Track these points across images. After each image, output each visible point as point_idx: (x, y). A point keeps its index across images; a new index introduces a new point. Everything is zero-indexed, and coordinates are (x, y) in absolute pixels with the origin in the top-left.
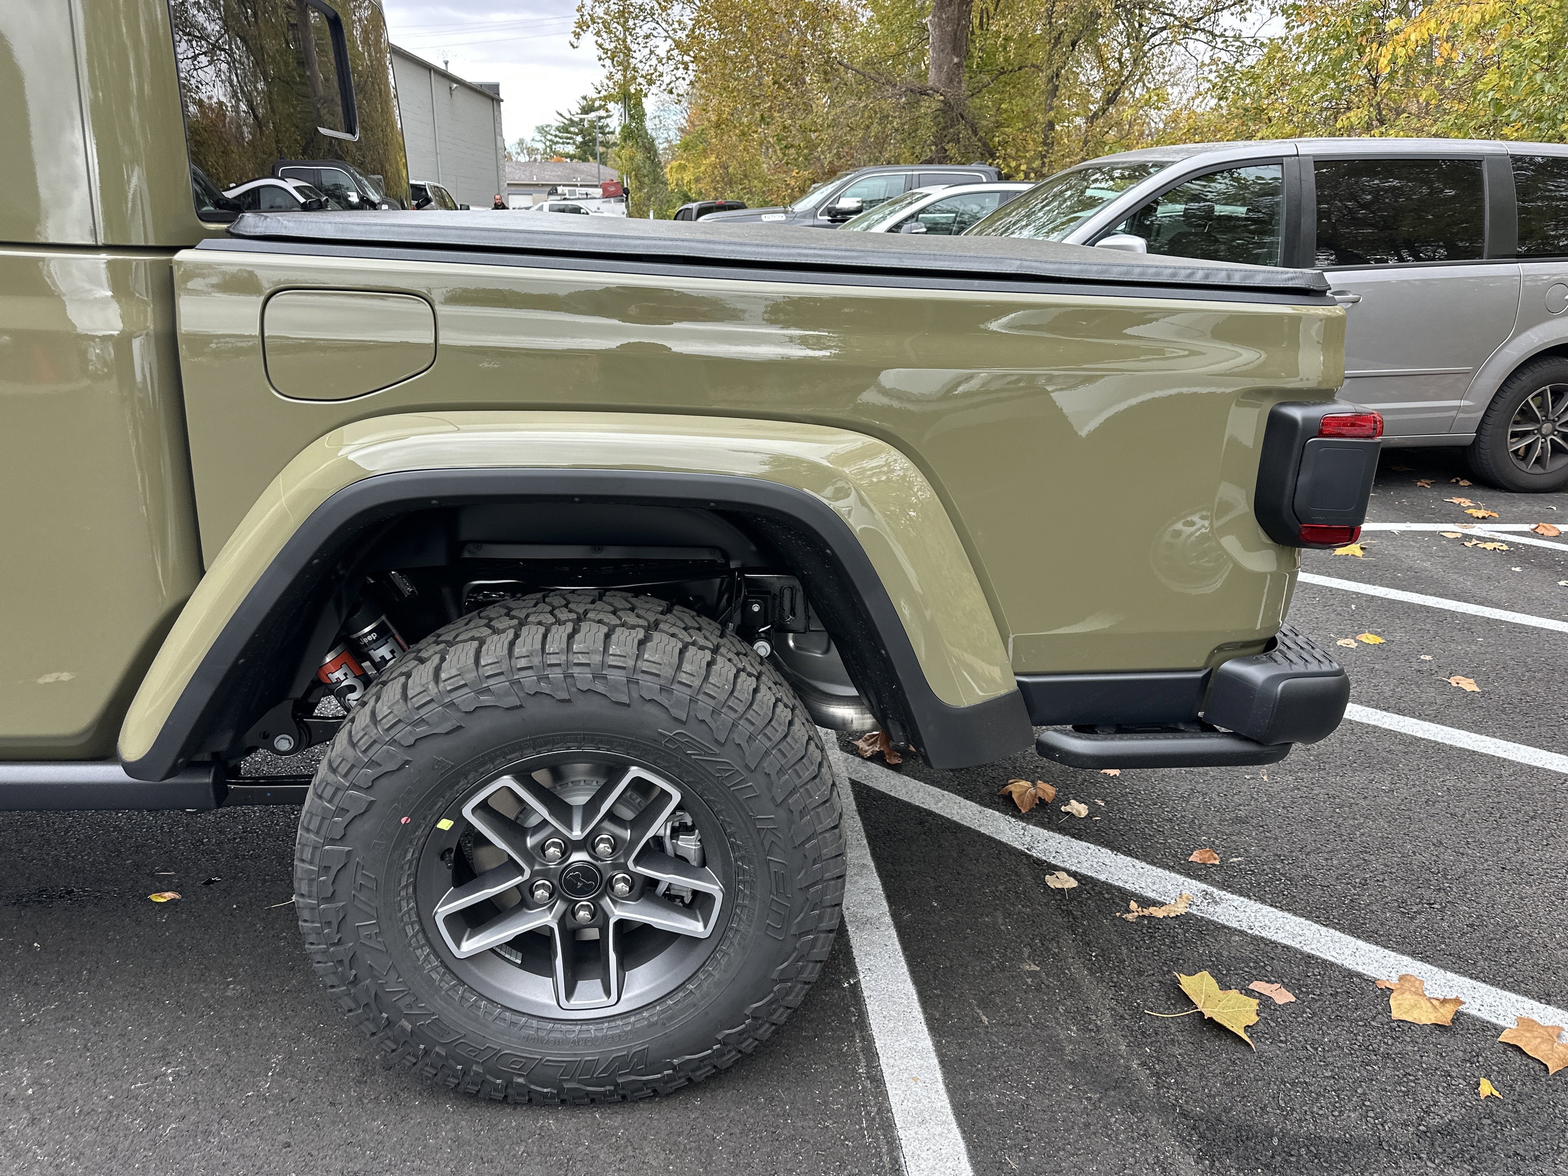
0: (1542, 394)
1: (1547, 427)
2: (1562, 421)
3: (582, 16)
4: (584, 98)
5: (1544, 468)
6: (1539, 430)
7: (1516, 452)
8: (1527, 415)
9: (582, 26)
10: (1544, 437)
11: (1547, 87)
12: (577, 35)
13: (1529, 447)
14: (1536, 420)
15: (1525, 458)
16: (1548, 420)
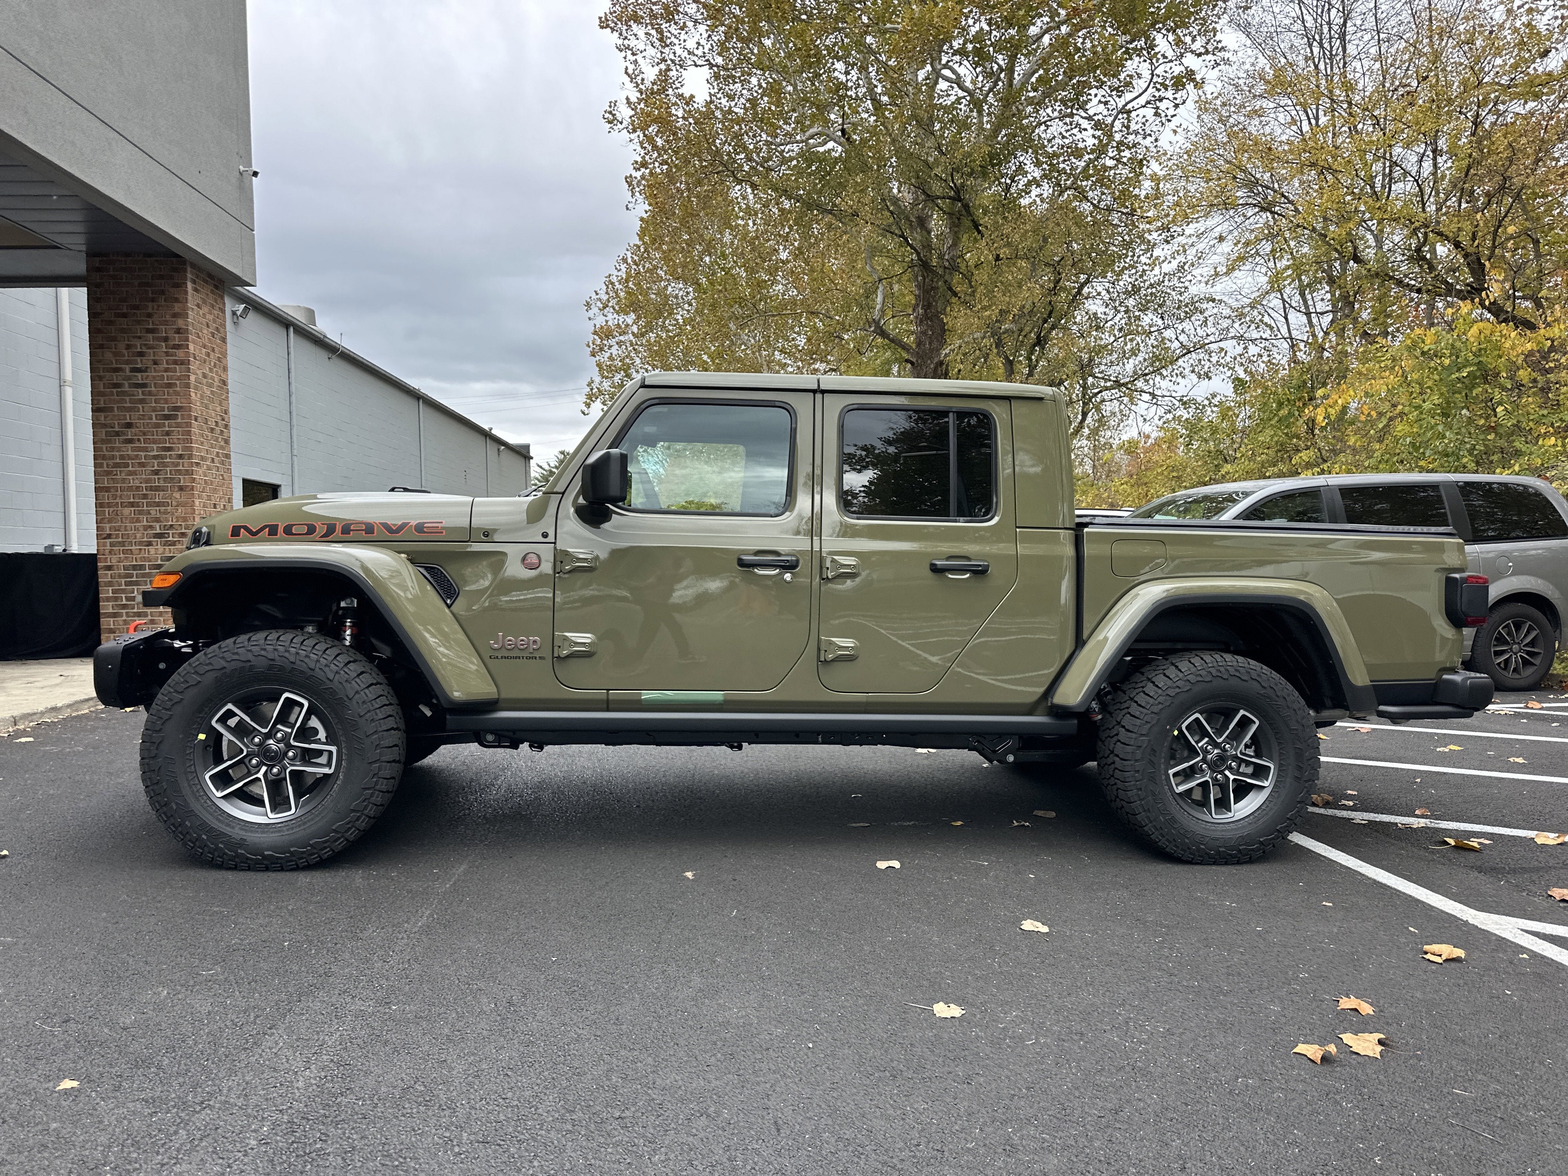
0: (1508, 626)
1: (1515, 647)
2: (1524, 643)
3: (592, 389)
4: (562, 453)
5: (1519, 674)
6: (1511, 649)
7: (1499, 664)
8: (1501, 640)
9: (591, 398)
10: (1516, 654)
11: (1448, 434)
12: (588, 405)
13: (1507, 661)
14: (1507, 643)
15: (1506, 668)
16: (1515, 643)
